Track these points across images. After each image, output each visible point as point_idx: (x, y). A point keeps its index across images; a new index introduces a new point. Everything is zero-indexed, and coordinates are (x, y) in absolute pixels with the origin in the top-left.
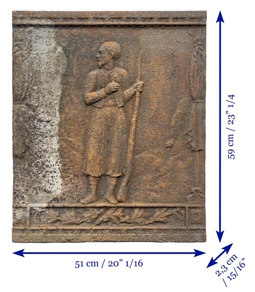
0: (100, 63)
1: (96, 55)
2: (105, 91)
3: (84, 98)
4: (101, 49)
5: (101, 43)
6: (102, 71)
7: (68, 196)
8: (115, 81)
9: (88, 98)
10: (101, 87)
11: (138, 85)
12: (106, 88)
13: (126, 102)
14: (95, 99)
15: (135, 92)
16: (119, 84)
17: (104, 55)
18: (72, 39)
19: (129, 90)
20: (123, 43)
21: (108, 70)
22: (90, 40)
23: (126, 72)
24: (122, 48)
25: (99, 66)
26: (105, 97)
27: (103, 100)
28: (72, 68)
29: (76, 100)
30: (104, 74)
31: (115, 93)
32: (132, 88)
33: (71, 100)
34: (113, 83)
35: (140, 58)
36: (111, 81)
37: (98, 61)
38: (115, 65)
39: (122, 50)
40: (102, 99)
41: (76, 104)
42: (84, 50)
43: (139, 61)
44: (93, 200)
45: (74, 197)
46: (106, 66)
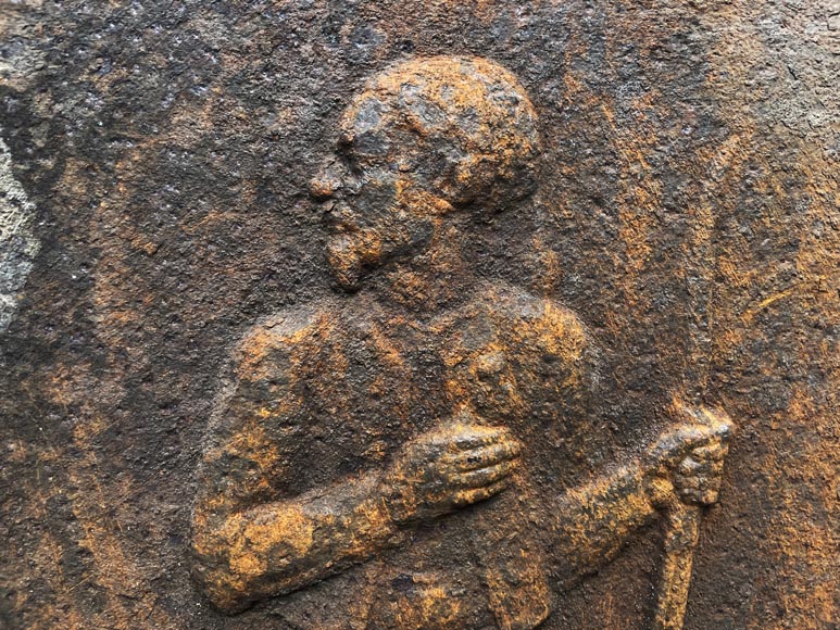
0: (343, 249)
1: (311, 170)
4: (357, 120)
5: (359, 68)
6: (366, 315)
8: (480, 409)
9: (223, 561)
10: (353, 464)
11: (688, 449)
12: (397, 471)
13: (578, 585)
14: (285, 573)
15: (662, 508)
16: (517, 432)
17: (380, 177)
18: (87, 25)
20: (557, 73)
21: (418, 309)
22: (251, 33)
23: (579, 330)
24: (550, 115)
25: (331, 274)
26: (383, 550)
27: (371, 572)
28: (85, 285)
29: (116, 566)
30: (381, 342)
31: (480, 520)
32: (626, 471)
33: (76, 562)
34: (462, 430)
35: (707, 214)
36: (446, 412)
37: (328, 224)
38: (479, 265)
39: (544, 129)
41: (117, 606)
42: (191, 125)
43: (702, 235)
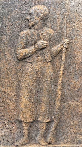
0: (30, 24)
1: (27, 17)
2: (35, 48)
3: (16, 54)
5: (31, 7)
6: (32, 30)
7: (3, 139)
8: (44, 39)
9: (19, 54)
10: (32, 45)
11: (64, 42)
13: (54, 57)
14: (25, 55)
15: (62, 49)
16: (47, 42)
17: (33, 16)
18: (5, 4)
19: (56, 47)
20: (50, 6)
21: (37, 30)
22: (21, 4)
23: (53, 31)
24: (50, 11)
25: (29, 27)
26: (35, 53)
27: (34, 55)
28: (5, 29)
29: (9, 56)
30: (34, 33)
32: (59, 45)
33: (5, 56)
34: (42, 41)
35: (66, 19)
36: (40, 40)
37: (28, 22)
39: (49, 12)
40: (32, 55)
41: (9, 60)
42: (15, 13)
43: (65, 22)
44: (26, 142)
45: (9, 140)
46: (36, 26)
